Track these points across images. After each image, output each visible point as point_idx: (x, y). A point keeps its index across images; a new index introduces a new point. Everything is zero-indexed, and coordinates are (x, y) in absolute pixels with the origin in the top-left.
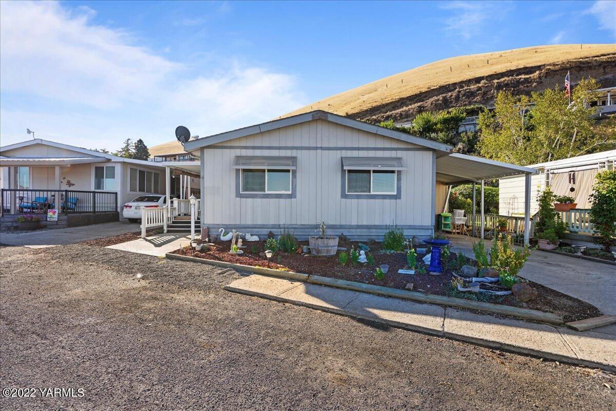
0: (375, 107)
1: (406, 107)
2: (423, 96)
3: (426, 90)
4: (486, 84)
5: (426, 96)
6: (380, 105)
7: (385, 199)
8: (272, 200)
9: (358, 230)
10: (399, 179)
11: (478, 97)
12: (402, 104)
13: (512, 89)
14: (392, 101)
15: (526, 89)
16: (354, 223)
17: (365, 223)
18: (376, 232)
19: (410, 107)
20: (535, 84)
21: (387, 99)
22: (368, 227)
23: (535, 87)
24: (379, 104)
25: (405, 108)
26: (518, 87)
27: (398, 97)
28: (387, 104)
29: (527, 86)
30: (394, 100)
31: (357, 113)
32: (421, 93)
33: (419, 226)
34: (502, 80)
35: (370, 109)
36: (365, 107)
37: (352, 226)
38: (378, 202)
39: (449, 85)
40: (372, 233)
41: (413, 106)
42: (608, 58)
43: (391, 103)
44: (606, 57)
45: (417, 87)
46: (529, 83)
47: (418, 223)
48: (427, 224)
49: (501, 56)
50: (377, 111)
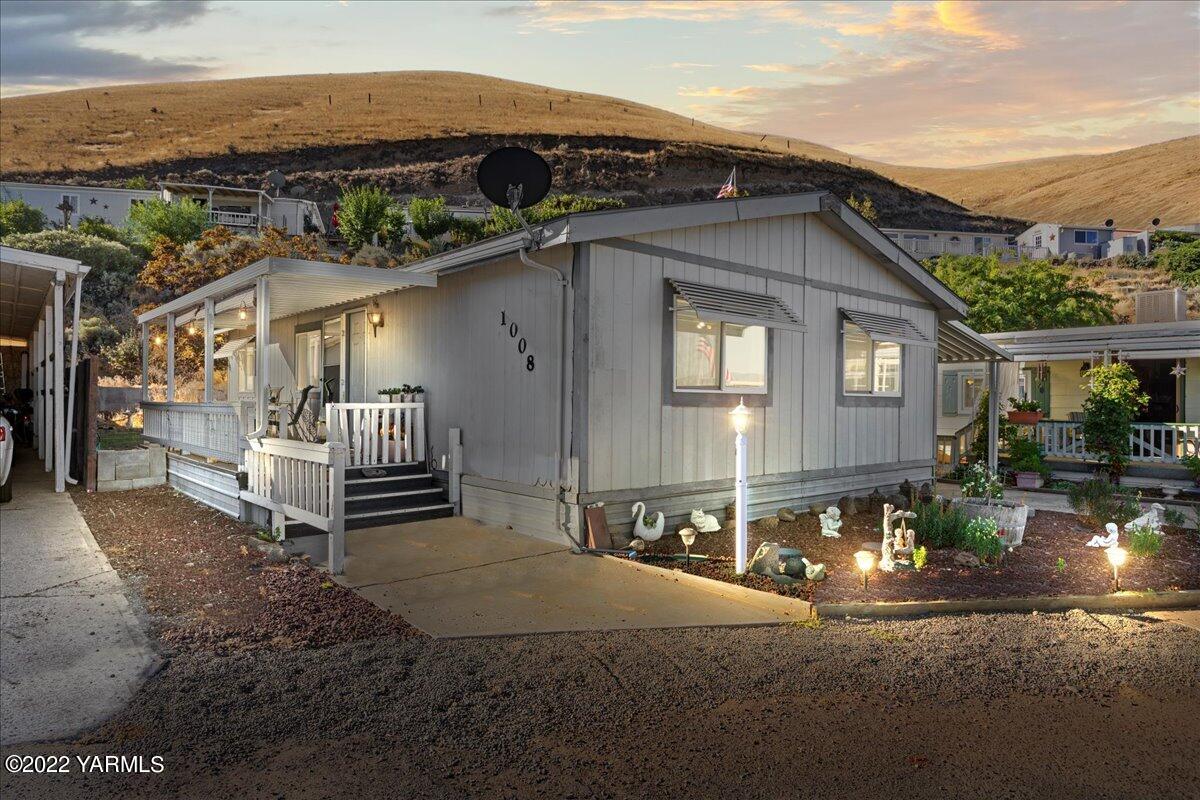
1: (403, 165)
2: (434, 146)
3: (441, 135)
4: (569, 153)
5: (439, 150)
6: (328, 147)
7: (887, 406)
9: (856, 478)
11: (558, 177)
12: (384, 154)
13: (617, 175)
15: (638, 179)
16: (852, 462)
17: (864, 461)
19: (411, 167)
20: (652, 174)
21: (344, 136)
22: (869, 470)
23: (653, 179)
25: (398, 168)
26: (626, 172)
28: (347, 148)
29: (640, 175)
30: (364, 142)
31: (263, 154)
32: (428, 140)
33: (922, 461)
34: (598, 152)
36: (288, 141)
37: (850, 468)
38: (879, 412)
39: (489, 135)
41: (418, 167)
42: (748, 155)
44: (744, 152)
45: (414, 123)
46: (643, 170)
47: (920, 455)
49: (569, 100)
50: (323, 159)
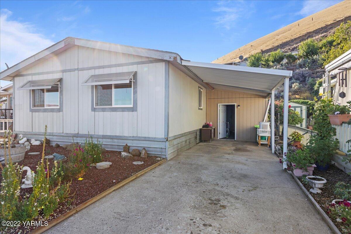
0: (285, 43)
5: (331, 28)
7: (124, 111)
8: (50, 114)
9: (104, 140)
10: (135, 92)
14: (300, 36)
16: (101, 133)
17: (109, 134)
18: (118, 142)
19: (314, 38)
22: (112, 138)
24: (288, 40)
27: (306, 32)
32: (327, 26)
33: (152, 138)
35: (280, 44)
37: (99, 135)
38: (119, 114)
40: (114, 142)
43: (299, 37)
45: (324, 22)
47: (152, 135)
48: (161, 137)
50: (286, 45)
